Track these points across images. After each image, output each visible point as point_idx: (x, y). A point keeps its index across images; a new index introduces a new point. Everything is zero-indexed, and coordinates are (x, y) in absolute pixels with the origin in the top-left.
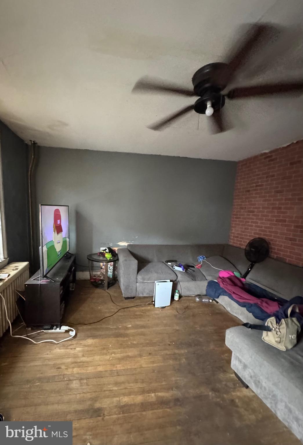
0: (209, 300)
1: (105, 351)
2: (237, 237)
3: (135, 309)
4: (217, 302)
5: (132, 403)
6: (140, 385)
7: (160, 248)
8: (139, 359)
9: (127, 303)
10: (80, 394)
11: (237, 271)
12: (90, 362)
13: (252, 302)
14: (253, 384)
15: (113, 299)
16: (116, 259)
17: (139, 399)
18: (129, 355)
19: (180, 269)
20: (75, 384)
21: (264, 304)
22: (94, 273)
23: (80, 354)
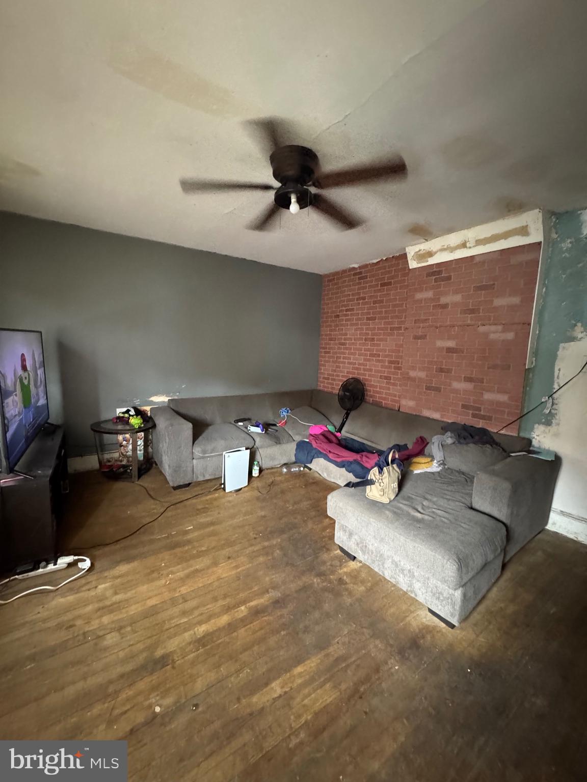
0: (300, 468)
1: (155, 575)
2: (328, 379)
3: (194, 501)
4: (310, 469)
5: (215, 629)
6: (221, 603)
7: (223, 402)
8: (215, 569)
9: (179, 495)
10: (124, 649)
11: (331, 424)
12: (131, 598)
13: (351, 459)
14: (360, 551)
15: (152, 493)
16: (150, 425)
17: (224, 619)
18: (197, 569)
19: (258, 430)
20: (111, 639)
21: (364, 459)
22: (107, 456)
23: (109, 593)
